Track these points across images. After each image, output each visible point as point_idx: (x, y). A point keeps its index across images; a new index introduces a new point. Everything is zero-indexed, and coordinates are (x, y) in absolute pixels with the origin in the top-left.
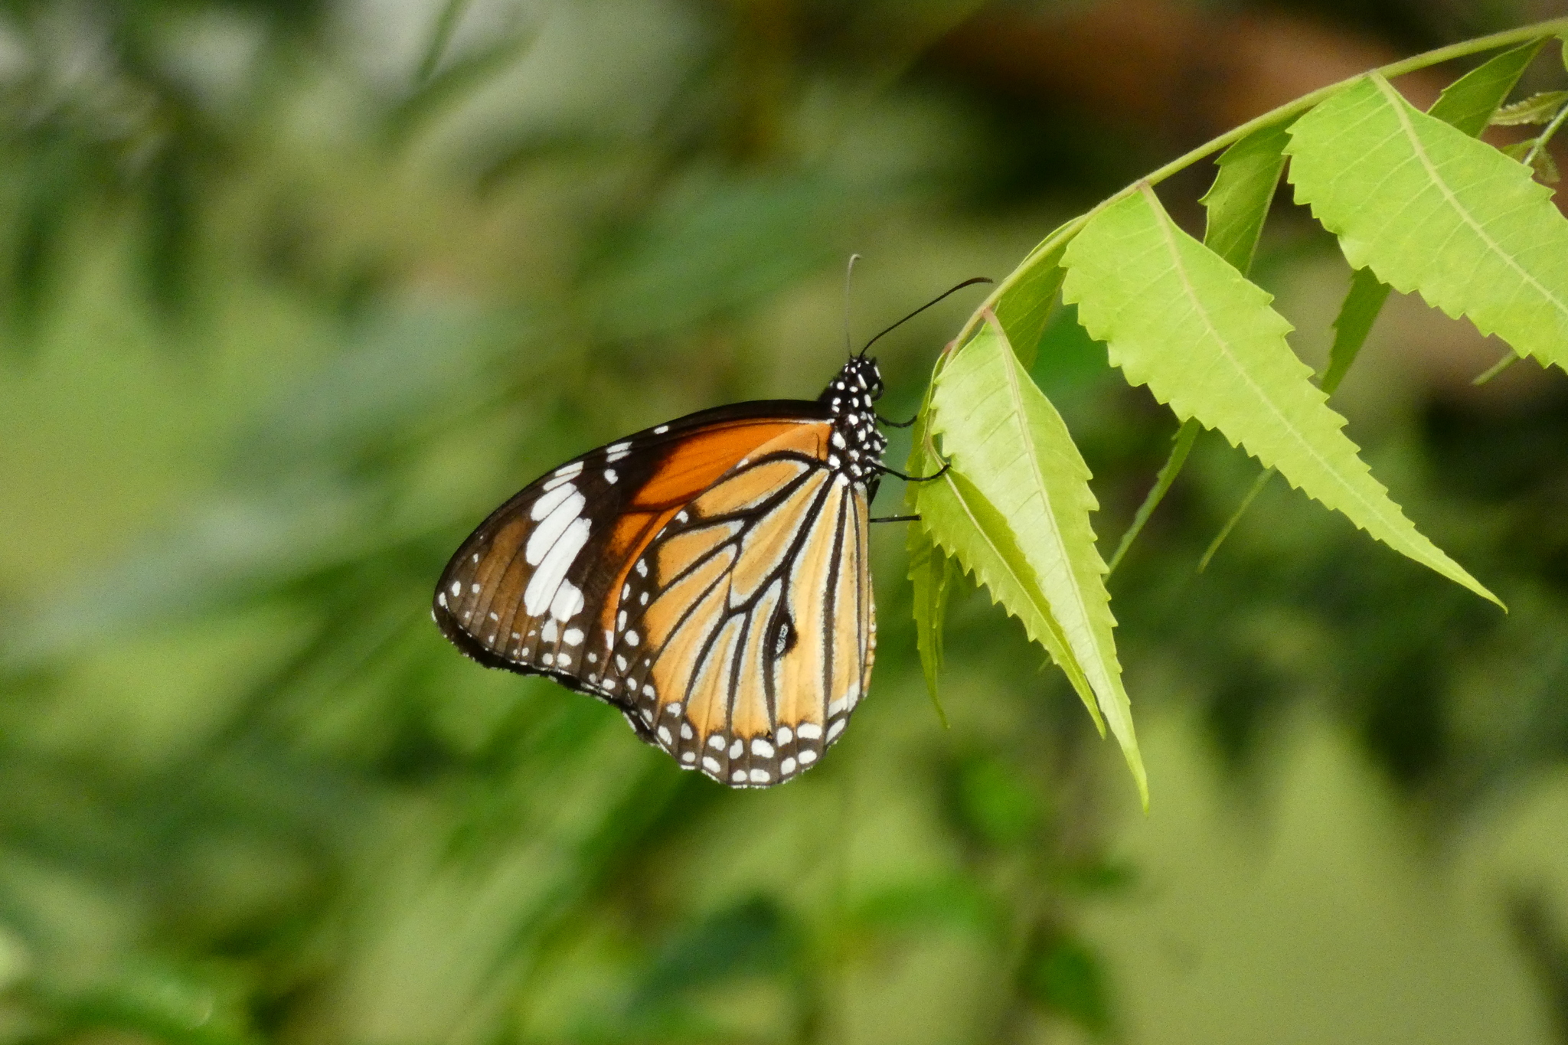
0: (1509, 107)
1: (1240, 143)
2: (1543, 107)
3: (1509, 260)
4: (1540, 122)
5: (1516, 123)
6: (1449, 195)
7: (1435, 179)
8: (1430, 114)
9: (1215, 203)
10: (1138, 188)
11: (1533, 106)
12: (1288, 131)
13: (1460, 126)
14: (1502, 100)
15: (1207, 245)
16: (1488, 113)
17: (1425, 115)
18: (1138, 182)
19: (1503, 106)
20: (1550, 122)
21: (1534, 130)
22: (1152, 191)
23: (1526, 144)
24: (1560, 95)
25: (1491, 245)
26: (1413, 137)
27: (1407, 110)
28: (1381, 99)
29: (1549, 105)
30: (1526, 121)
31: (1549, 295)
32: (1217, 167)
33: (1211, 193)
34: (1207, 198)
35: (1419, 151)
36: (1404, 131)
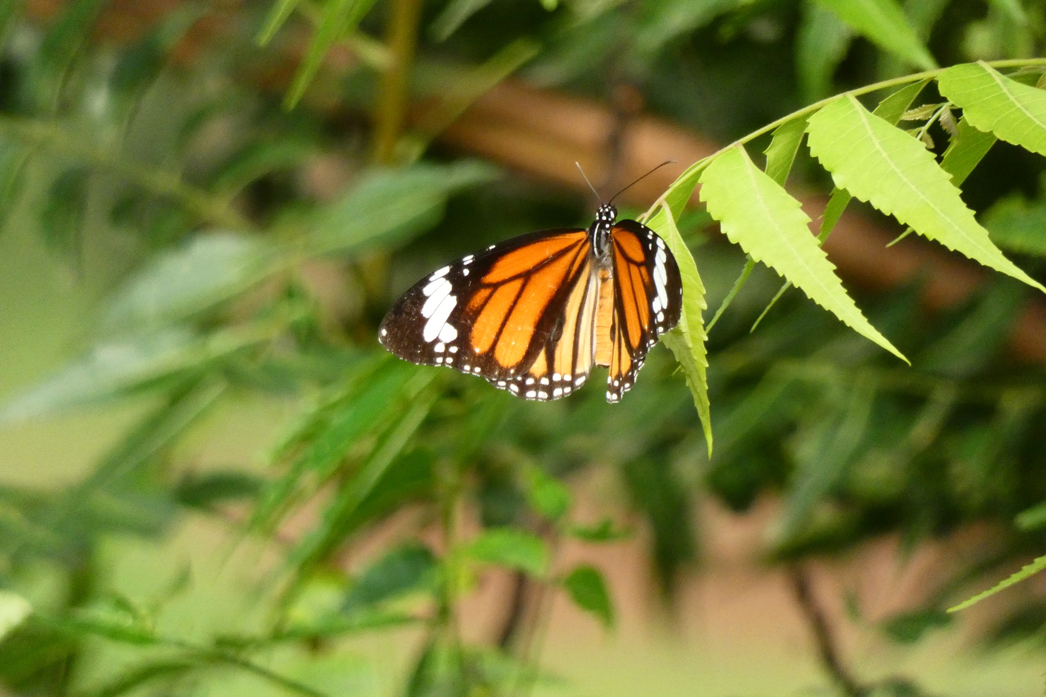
0: (909, 111)
1: (784, 126)
2: (926, 112)
3: (913, 187)
4: (924, 119)
5: (913, 119)
6: (884, 155)
7: (878, 147)
8: (874, 114)
9: (771, 154)
10: (735, 145)
11: (921, 111)
12: (807, 121)
13: (887, 119)
14: (906, 109)
15: (767, 173)
16: (900, 114)
17: (872, 114)
18: (736, 143)
19: (907, 111)
20: (929, 119)
21: (921, 123)
22: (743, 147)
23: (918, 129)
24: (934, 106)
25: (905, 180)
26: (868, 127)
27: (864, 112)
28: (852, 107)
29: (929, 110)
30: (917, 119)
31: (932, 206)
32: (772, 137)
33: (769, 149)
34: (767, 152)
35: (870, 133)
36: (863, 123)
